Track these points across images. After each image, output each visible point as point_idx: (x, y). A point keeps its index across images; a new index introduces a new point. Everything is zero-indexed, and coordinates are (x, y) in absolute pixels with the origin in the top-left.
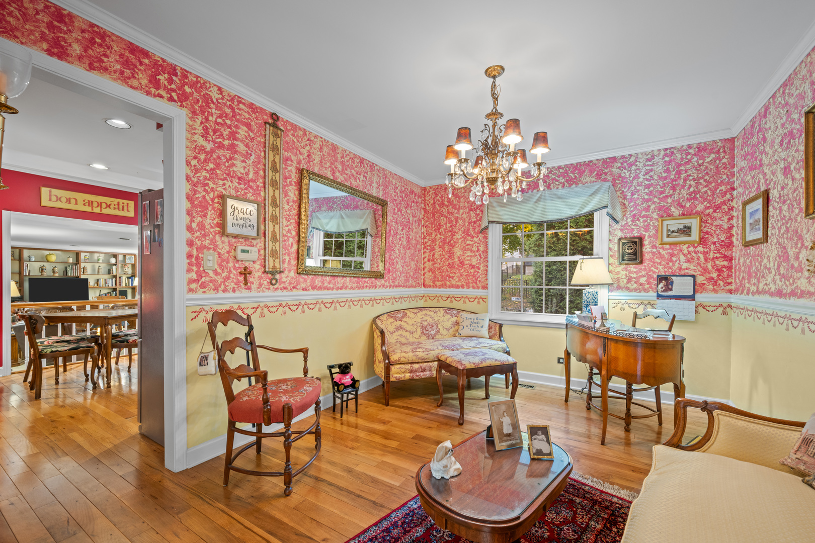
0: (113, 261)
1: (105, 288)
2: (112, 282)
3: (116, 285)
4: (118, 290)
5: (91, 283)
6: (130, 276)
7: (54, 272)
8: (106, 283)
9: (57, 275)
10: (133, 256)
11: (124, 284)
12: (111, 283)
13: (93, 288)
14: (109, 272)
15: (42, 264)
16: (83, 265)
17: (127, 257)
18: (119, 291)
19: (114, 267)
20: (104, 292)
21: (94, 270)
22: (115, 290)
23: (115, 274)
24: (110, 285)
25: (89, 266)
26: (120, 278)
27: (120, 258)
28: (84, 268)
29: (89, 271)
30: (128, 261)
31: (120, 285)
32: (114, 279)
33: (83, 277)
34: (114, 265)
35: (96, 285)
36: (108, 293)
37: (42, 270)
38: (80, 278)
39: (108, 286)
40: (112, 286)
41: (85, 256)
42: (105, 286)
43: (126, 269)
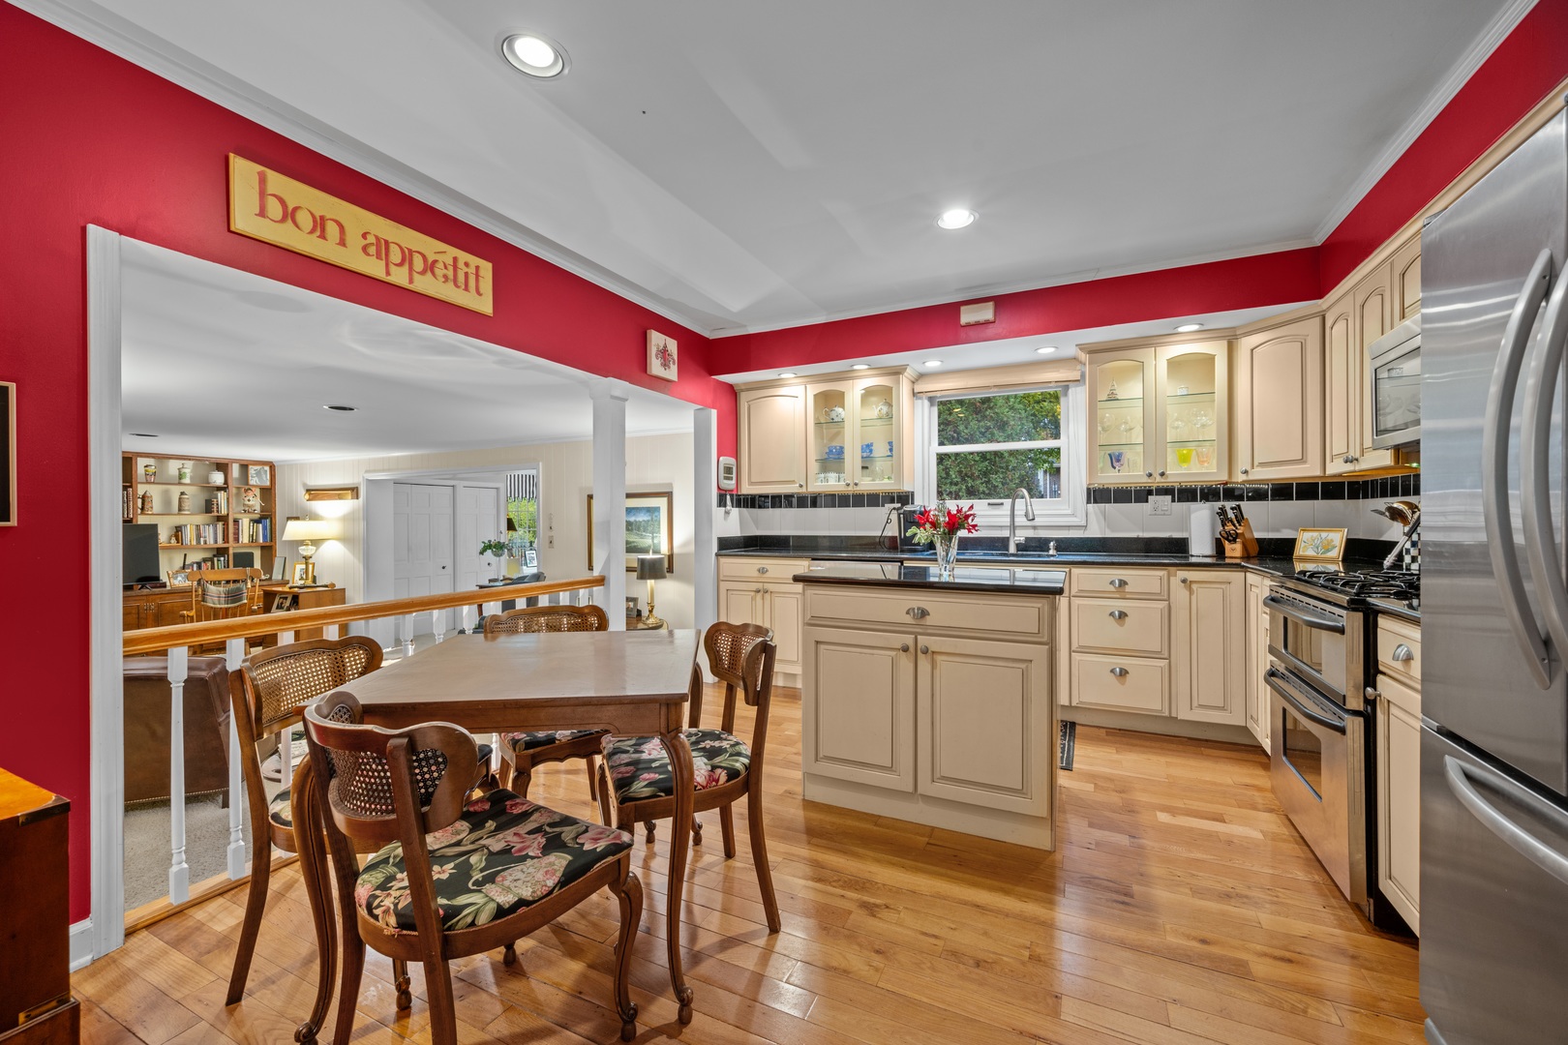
0: (218, 478)
1: (196, 548)
2: (216, 534)
3: (226, 539)
4: (231, 552)
5: (163, 536)
6: (257, 516)
8: (199, 536)
10: (267, 468)
11: (245, 539)
12: (212, 536)
13: (165, 548)
14: (208, 507)
16: (141, 490)
17: (252, 470)
18: (235, 555)
19: (222, 495)
20: (194, 557)
21: (167, 502)
22: (221, 552)
23: (224, 512)
24: (211, 541)
25: (155, 492)
26: (236, 521)
27: (235, 471)
28: (144, 498)
29: (156, 505)
30: (253, 481)
31: (237, 539)
32: (220, 525)
33: (142, 520)
34: (219, 489)
35: (173, 540)
36: (205, 560)
38: (134, 522)
39: (205, 543)
40: (216, 542)
41: (146, 466)
42: (198, 542)
43: (249, 500)
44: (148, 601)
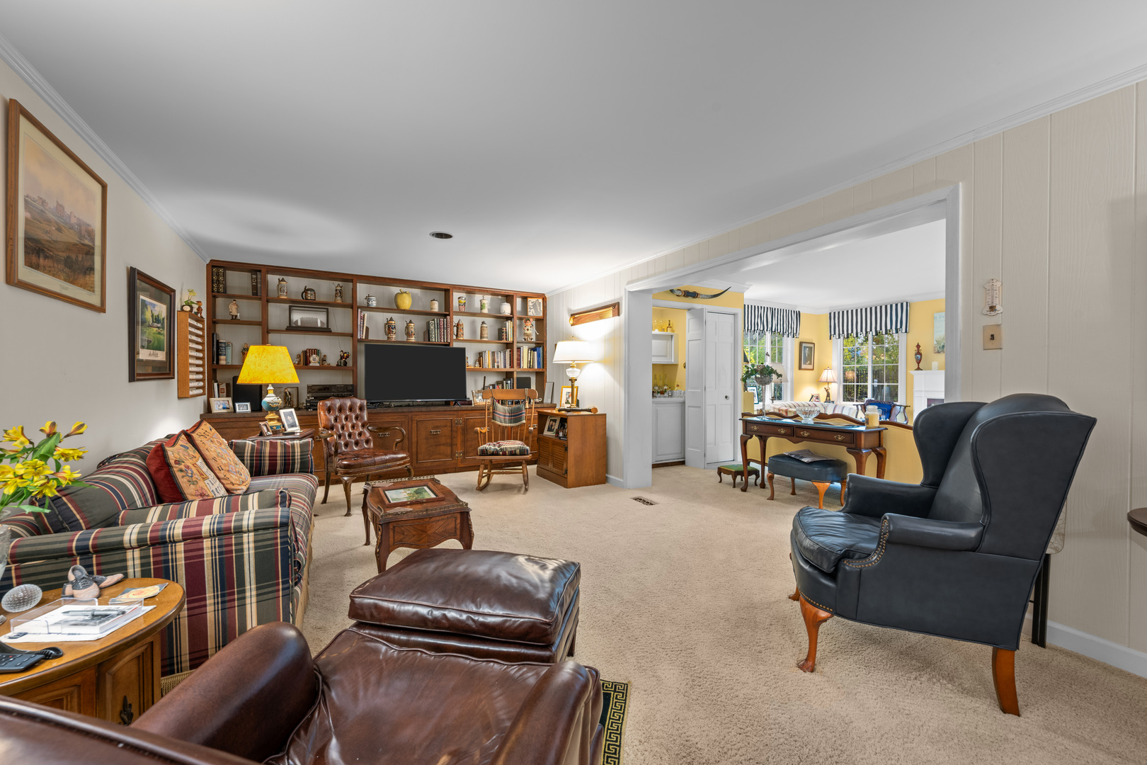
0: (506, 309)
1: (492, 371)
2: (505, 360)
3: (512, 365)
4: (515, 376)
5: (470, 361)
6: (533, 346)
7: (408, 334)
8: (494, 361)
9: (413, 339)
10: (541, 300)
11: (525, 365)
12: (502, 362)
13: (473, 371)
14: (501, 334)
15: (389, 315)
16: (456, 319)
17: (531, 301)
18: (518, 378)
19: (509, 324)
20: (492, 380)
21: (473, 332)
22: (509, 375)
23: (510, 340)
24: (502, 366)
25: (465, 321)
26: (519, 349)
27: (518, 301)
28: (458, 325)
29: (466, 334)
30: (531, 313)
31: (519, 365)
32: (508, 352)
33: (456, 345)
34: (508, 318)
35: (477, 365)
36: (498, 383)
37: (389, 328)
38: (451, 346)
39: (498, 367)
40: (505, 367)
41: (459, 298)
42: (493, 366)
43: (528, 330)
44: (458, 417)
